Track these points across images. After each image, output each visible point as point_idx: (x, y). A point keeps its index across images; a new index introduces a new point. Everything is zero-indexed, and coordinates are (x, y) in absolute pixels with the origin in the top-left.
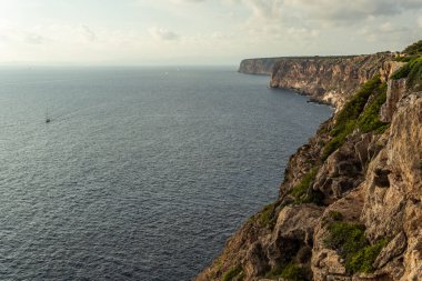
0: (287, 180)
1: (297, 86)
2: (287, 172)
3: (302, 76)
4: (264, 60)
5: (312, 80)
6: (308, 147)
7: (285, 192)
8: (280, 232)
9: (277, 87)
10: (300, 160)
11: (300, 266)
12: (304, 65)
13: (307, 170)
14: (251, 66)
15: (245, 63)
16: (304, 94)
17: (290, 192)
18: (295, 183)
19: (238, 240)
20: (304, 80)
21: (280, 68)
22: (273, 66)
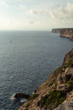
0: (64, 61)
1: (67, 36)
2: (65, 59)
3: (68, 33)
4: (58, 29)
5: (71, 34)
6: (70, 53)
7: (64, 64)
8: (66, 74)
9: (61, 36)
10: (68, 56)
11: (71, 81)
12: (69, 30)
13: (70, 59)
14: (55, 31)
15: (53, 30)
16: (69, 38)
17: (65, 64)
18: (67, 62)
19: (52, 76)
20: (69, 34)
21: (62, 31)
22: (60, 31)
